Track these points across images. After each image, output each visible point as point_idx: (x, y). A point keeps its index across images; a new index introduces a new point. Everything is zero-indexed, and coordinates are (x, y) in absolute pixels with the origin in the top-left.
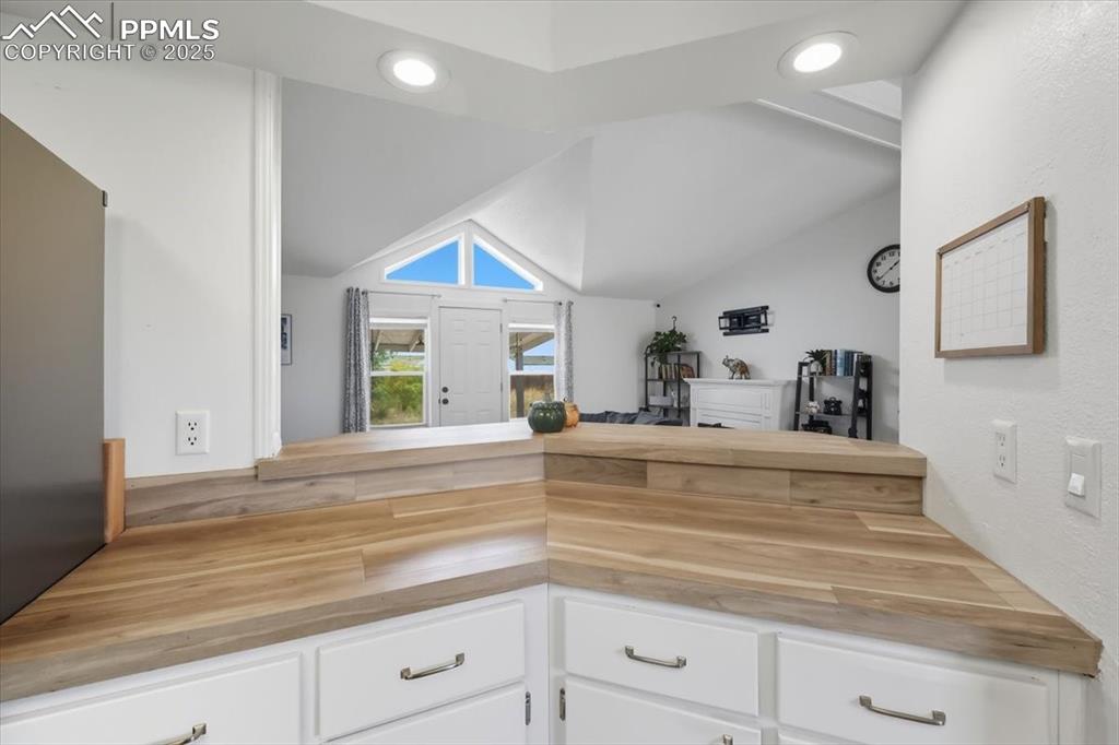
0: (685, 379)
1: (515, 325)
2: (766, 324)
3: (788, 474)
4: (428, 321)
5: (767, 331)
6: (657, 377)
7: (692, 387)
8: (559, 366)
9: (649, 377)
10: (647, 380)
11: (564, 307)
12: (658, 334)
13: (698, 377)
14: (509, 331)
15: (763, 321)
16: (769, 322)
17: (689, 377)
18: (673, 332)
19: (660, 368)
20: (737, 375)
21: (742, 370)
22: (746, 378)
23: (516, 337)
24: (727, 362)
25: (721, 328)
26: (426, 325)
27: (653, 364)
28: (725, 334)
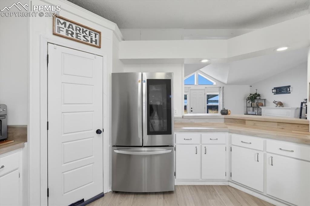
0: (260, 107)
1: (208, 93)
2: (289, 91)
3: (277, 123)
4: (188, 93)
5: (290, 93)
6: (250, 106)
7: (262, 109)
8: (220, 103)
9: (248, 106)
10: (247, 107)
11: (222, 88)
12: (251, 94)
13: (265, 106)
14: (207, 94)
15: (288, 90)
16: (290, 90)
17: (261, 106)
18: (256, 94)
19: (252, 104)
20: (279, 106)
21: (281, 104)
22: (282, 107)
23: (208, 96)
24: (275, 102)
25: (273, 92)
26: (187, 94)
27: (249, 103)
28: (274, 94)
